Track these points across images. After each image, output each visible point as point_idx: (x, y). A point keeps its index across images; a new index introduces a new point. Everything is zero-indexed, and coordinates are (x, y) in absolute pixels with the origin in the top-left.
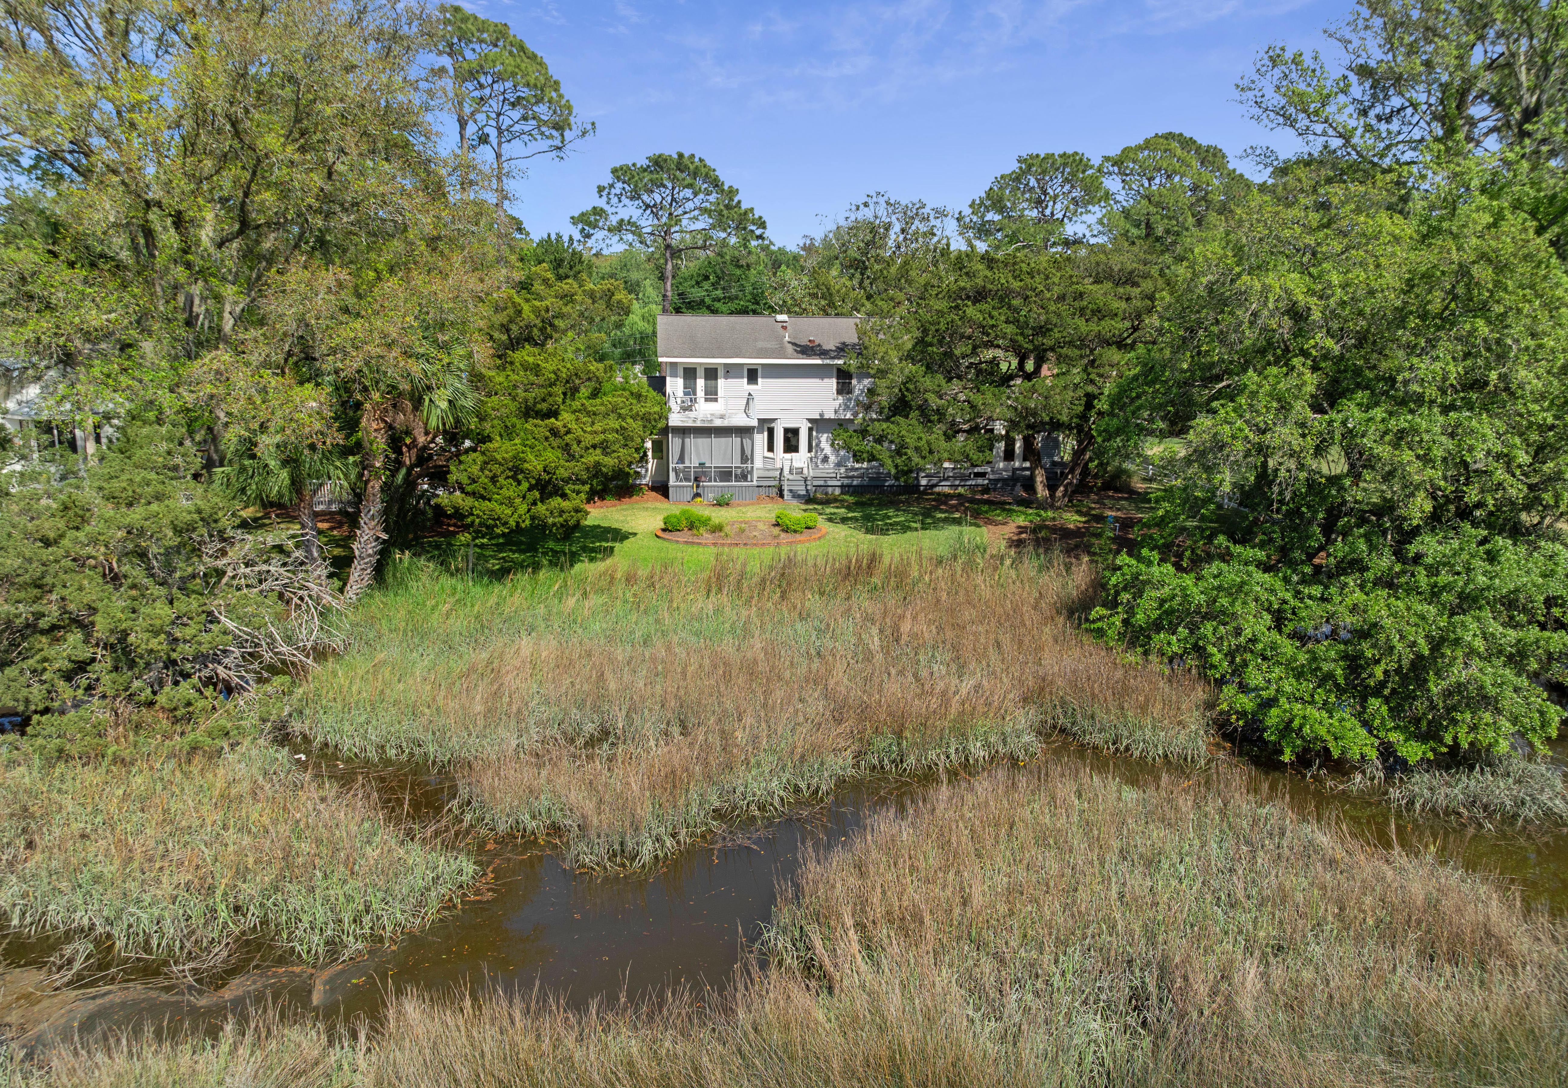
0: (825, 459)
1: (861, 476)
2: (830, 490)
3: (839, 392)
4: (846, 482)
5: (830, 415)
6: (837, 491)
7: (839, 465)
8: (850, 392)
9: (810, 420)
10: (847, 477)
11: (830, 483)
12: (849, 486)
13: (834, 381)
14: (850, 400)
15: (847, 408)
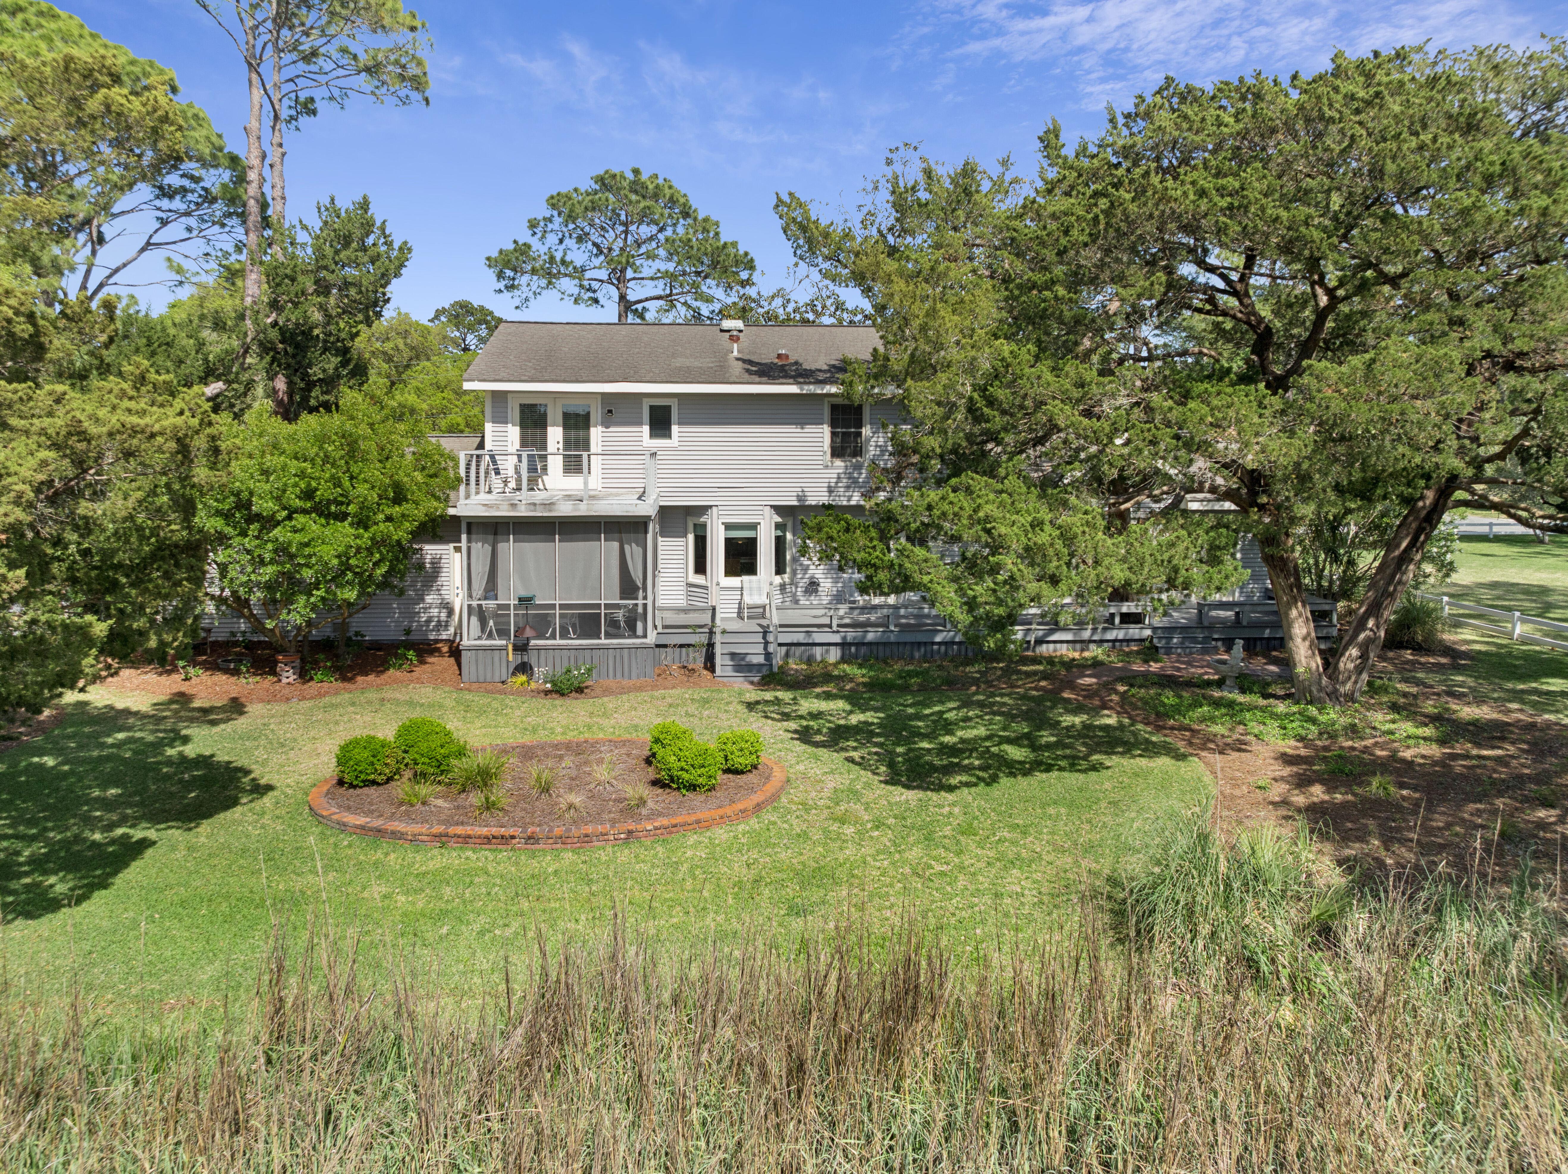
0: (813, 587)
1: (884, 623)
2: (818, 652)
3: (836, 452)
4: (851, 635)
5: (818, 497)
6: (834, 655)
7: (839, 598)
8: (858, 452)
9: (778, 509)
10: (854, 625)
11: (818, 638)
12: (859, 644)
13: (826, 430)
14: (858, 467)
15: (853, 484)
